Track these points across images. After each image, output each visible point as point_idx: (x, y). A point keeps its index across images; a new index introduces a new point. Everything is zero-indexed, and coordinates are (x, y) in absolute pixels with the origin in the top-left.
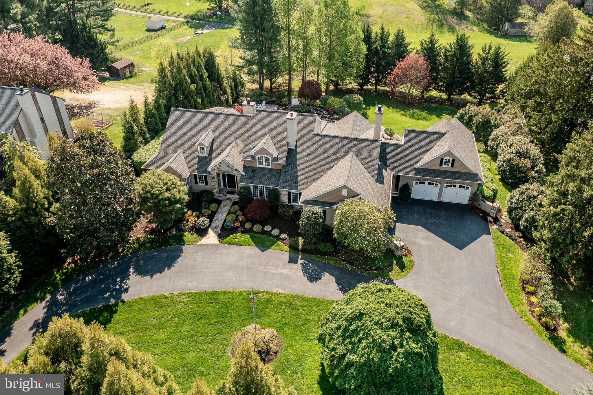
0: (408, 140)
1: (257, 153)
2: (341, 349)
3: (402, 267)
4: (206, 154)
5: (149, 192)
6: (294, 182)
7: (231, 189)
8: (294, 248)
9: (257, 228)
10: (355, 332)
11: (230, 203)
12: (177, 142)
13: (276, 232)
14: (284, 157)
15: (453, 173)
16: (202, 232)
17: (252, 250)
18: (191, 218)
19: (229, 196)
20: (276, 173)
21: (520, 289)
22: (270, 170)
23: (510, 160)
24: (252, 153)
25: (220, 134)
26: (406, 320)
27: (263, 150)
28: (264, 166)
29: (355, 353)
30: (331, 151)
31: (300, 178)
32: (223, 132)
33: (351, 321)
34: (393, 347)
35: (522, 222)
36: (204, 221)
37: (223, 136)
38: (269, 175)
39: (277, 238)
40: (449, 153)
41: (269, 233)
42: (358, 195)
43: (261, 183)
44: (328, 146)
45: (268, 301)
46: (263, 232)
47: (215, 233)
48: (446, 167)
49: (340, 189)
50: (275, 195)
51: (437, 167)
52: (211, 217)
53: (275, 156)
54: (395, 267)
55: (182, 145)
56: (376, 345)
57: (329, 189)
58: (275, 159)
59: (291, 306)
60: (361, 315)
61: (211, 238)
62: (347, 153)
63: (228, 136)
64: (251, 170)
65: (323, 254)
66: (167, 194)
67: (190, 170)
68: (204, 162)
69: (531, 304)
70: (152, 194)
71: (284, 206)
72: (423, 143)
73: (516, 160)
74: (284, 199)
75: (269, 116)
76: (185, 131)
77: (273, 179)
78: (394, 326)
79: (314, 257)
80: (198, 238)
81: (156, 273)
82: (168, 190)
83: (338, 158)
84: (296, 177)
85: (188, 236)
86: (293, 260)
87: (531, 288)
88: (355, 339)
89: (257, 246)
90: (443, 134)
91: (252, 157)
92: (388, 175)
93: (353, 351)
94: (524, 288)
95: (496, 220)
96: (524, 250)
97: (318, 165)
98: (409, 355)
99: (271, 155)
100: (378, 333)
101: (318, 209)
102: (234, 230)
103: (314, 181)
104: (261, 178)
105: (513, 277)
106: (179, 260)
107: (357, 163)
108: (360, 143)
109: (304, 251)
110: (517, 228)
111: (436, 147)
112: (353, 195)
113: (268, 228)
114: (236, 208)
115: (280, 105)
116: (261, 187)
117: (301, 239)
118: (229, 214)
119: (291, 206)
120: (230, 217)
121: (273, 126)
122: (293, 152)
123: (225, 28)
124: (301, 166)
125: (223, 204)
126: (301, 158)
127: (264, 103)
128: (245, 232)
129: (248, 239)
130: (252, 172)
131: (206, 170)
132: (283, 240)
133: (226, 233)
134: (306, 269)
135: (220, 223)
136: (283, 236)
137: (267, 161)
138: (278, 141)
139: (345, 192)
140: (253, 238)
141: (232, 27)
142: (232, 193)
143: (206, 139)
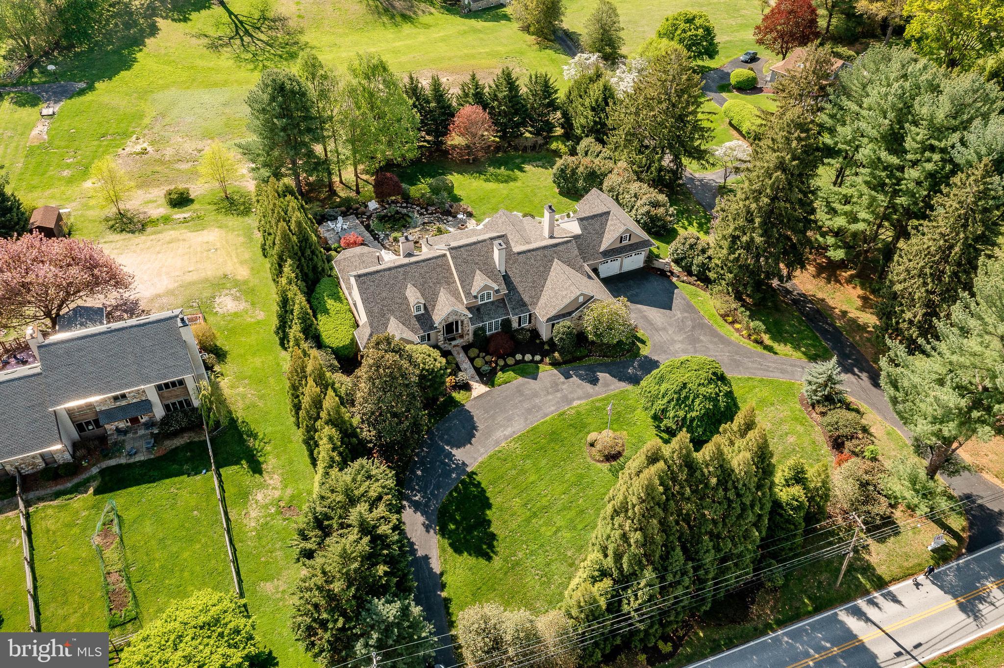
0: (583, 228)
1: (478, 293)
3: (643, 342)
4: (422, 311)
5: (423, 369)
6: (522, 305)
7: (450, 336)
8: (555, 364)
9: (510, 361)
11: (459, 349)
12: (382, 309)
13: (528, 357)
14: (504, 286)
15: (631, 245)
16: (466, 387)
17: (521, 382)
18: (451, 380)
19: (453, 343)
20: (502, 305)
21: (723, 322)
22: (492, 303)
23: (648, 212)
24: (473, 293)
25: (423, 285)
27: (486, 287)
28: (486, 301)
29: (693, 411)
30: (538, 265)
31: (526, 299)
32: (425, 282)
35: (694, 268)
36: (461, 376)
37: (426, 286)
38: (493, 307)
40: (627, 230)
41: (523, 361)
42: (592, 297)
43: (491, 318)
44: (532, 261)
45: (578, 414)
46: (518, 362)
47: (477, 382)
48: (625, 243)
49: (577, 298)
50: (507, 323)
51: (620, 245)
53: (496, 288)
55: (392, 312)
56: (706, 398)
57: (567, 301)
58: (497, 291)
59: (598, 409)
61: (479, 389)
62: (552, 261)
63: (431, 284)
64: (475, 310)
65: (580, 359)
67: (415, 333)
69: (737, 330)
70: (427, 371)
71: (517, 330)
72: (597, 227)
73: (653, 212)
74: (515, 325)
75: (467, 251)
76: (384, 295)
77: (501, 311)
79: (576, 364)
80: (468, 393)
81: (470, 439)
82: (435, 360)
83: (547, 269)
84: (522, 299)
85: (459, 396)
86: (565, 375)
87: (730, 319)
89: (523, 376)
90: (608, 213)
91: (476, 297)
92: (588, 268)
94: (726, 321)
95: (672, 273)
96: (704, 290)
97: (534, 282)
99: (492, 288)
102: (493, 372)
103: (538, 299)
104: (489, 314)
106: (475, 419)
107: (564, 266)
108: (558, 248)
109: (565, 362)
110: (690, 273)
111: (609, 227)
112: (588, 299)
113: (519, 357)
114: (474, 352)
115: (357, 215)
116: (492, 325)
117: (556, 354)
118: (472, 360)
119: (523, 329)
120: (479, 362)
121: (477, 259)
122: (506, 278)
123: (82, 92)
124: (520, 289)
125: (455, 353)
126: (516, 280)
127: (340, 218)
128: (504, 369)
129: (510, 374)
130: (477, 311)
131: (432, 327)
132: (541, 361)
133: (487, 378)
134: (580, 377)
135: (472, 371)
136: (538, 358)
137: (489, 295)
138: (490, 272)
139: (581, 299)
140: (513, 371)
141: (91, 88)
142: (454, 339)
143: (414, 296)
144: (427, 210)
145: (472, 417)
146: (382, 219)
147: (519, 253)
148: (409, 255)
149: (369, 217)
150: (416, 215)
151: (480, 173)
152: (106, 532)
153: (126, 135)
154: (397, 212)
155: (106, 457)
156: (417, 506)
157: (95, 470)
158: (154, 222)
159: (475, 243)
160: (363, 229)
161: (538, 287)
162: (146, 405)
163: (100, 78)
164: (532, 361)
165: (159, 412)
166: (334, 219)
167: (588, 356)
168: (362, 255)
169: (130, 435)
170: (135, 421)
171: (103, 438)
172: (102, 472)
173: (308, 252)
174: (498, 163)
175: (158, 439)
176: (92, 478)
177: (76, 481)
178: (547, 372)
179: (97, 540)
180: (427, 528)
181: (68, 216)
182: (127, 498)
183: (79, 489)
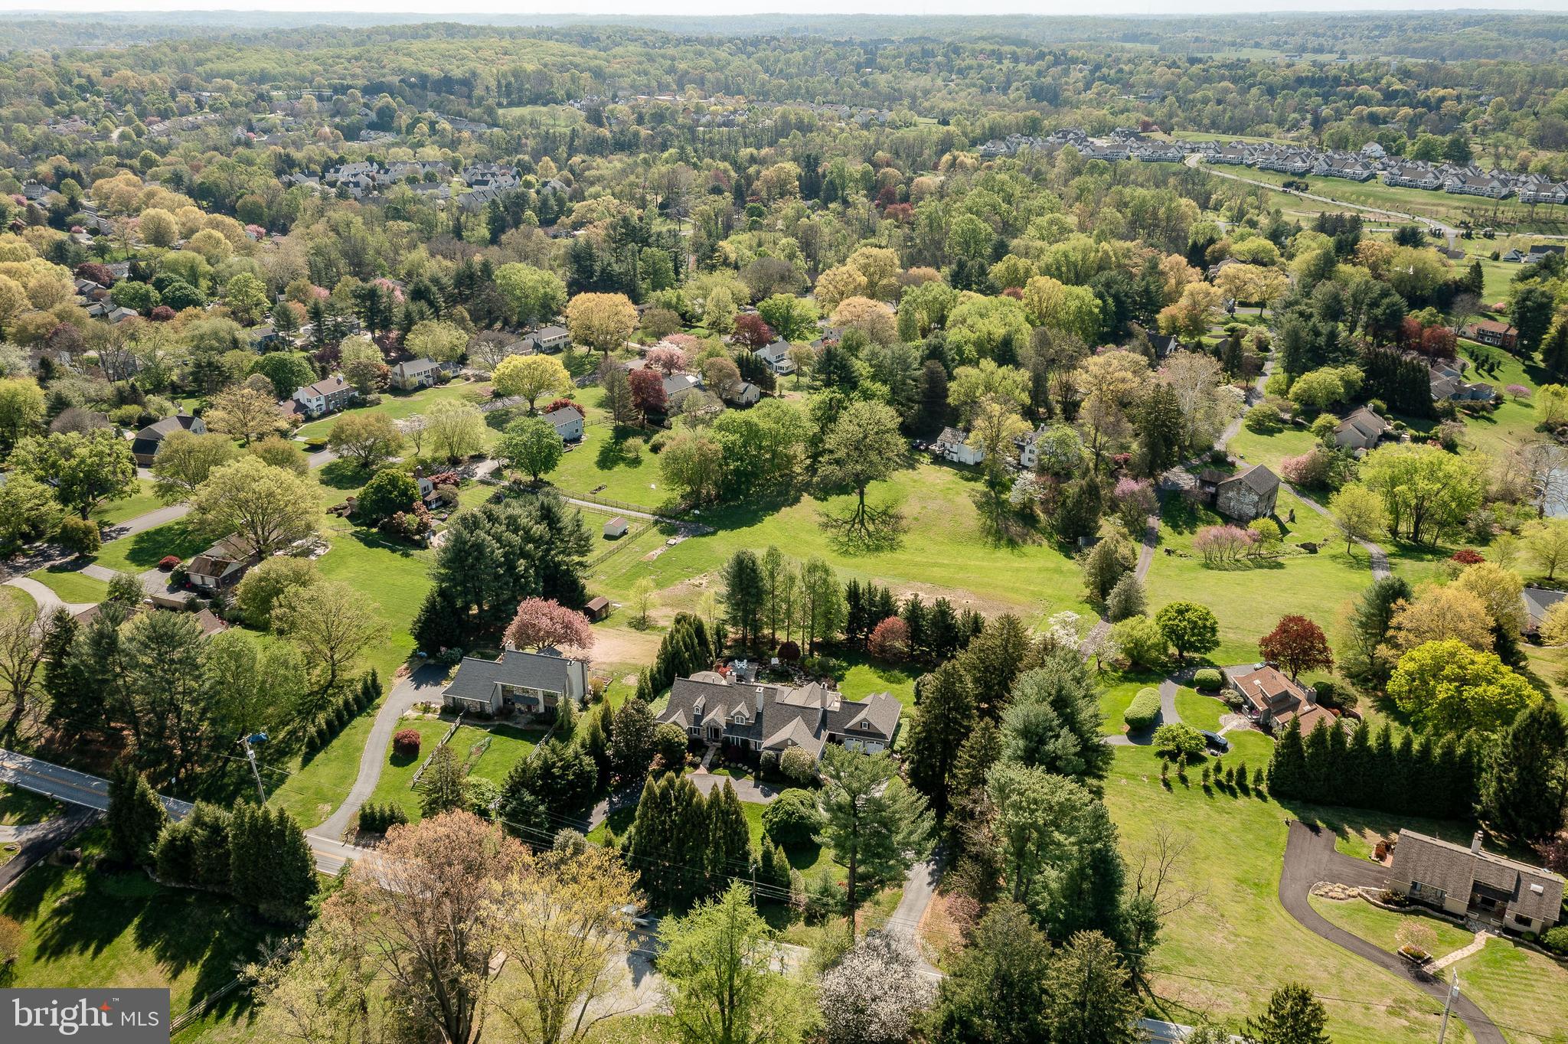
1: (735, 714)
4: (700, 713)
6: (759, 735)
8: (757, 778)
9: (733, 765)
11: (715, 748)
12: (679, 703)
13: (744, 767)
14: (754, 718)
15: (870, 733)
16: (696, 766)
17: (729, 778)
18: (689, 757)
19: (714, 743)
20: (747, 729)
22: (744, 726)
24: (732, 714)
25: (710, 700)
27: (739, 713)
28: (740, 724)
30: (785, 715)
31: (764, 732)
32: (712, 698)
36: (698, 759)
37: (712, 700)
38: (743, 729)
39: (746, 772)
40: (865, 719)
41: (741, 769)
42: (799, 745)
43: (737, 735)
44: (784, 711)
46: (736, 768)
47: (705, 767)
48: (865, 729)
49: (787, 740)
50: (746, 743)
51: (858, 728)
52: (702, 757)
55: (682, 704)
56: (786, 812)
57: (782, 741)
58: (748, 719)
61: (702, 770)
62: (798, 716)
63: (716, 701)
67: (689, 724)
68: (698, 719)
72: (852, 711)
74: (753, 747)
75: (745, 688)
76: (685, 695)
77: (746, 733)
79: (769, 784)
80: (694, 770)
83: (790, 719)
84: (761, 731)
85: (687, 767)
86: (756, 786)
89: (733, 775)
90: (867, 705)
91: (732, 717)
92: (825, 733)
97: (776, 723)
99: (745, 716)
101: (771, 752)
102: (717, 766)
103: (772, 735)
104: (737, 732)
107: (802, 723)
108: (808, 710)
109: (763, 780)
111: (860, 714)
112: (794, 744)
113: (740, 765)
114: (719, 751)
115: (761, 663)
116: (737, 738)
117: (762, 774)
118: (714, 755)
119: (754, 749)
120: (716, 758)
122: (759, 715)
123: (707, 534)
124: (764, 724)
125: (708, 748)
126: (765, 719)
127: (745, 660)
128: (725, 767)
129: (727, 771)
130: (731, 727)
131: (701, 725)
132: (750, 773)
133: (712, 767)
134: (762, 791)
135: (708, 761)
136: (749, 771)
137: (742, 720)
138: (751, 706)
139: (789, 742)
140: (730, 771)
141: (714, 533)
143: (700, 702)
146: (773, 672)
147: (778, 704)
150: (797, 677)
151: (885, 672)
152: (479, 749)
153: (701, 571)
154: (787, 671)
155: (507, 719)
157: (497, 723)
158: (654, 628)
161: (777, 728)
162: (537, 701)
163: (725, 527)
165: (541, 709)
166: (741, 659)
167: (780, 782)
169: (523, 714)
170: (529, 707)
171: (511, 711)
172: (499, 725)
174: (905, 669)
175: (532, 722)
176: (493, 725)
177: (486, 723)
178: (748, 780)
179: (474, 750)
180: (605, 812)
181: (616, 608)
182: (499, 740)
183: (485, 727)
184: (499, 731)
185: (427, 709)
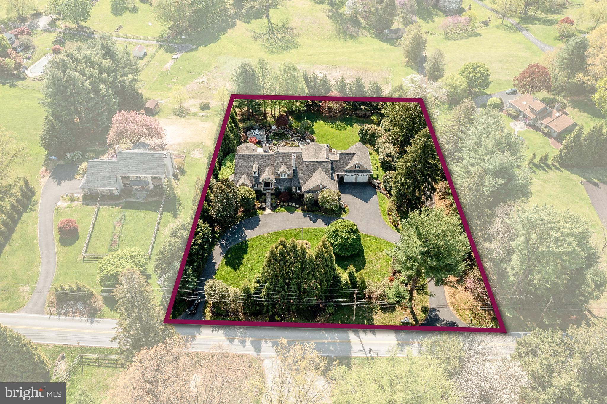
0: (341, 158)
1: (281, 173)
2: (332, 241)
3: (345, 212)
4: (257, 175)
6: (298, 183)
7: (268, 188)
8: (303, 210)
9: (286, 204)
10: (336, 235)
11: (270, 194)
12: (241, 170)
13: (294, 205)
14: (292, 173)
15: (360, 170)
16: (264, 209)
17: (286, 214)
18: (258, 204)
19: (268, 191)
20: (291, 180)
21: (387, 214)
22: (286, 179)
23: (383, 158)
24: (279, 173)
25: (260, 165)
26: (351, 229)
27: (284, 172)
28: (284, 178)
30: (311, 168)
31: (301, 181)
32: (262, 164)
33: (334, 232)
34: (348, 238)
35: (388, 187)
36: (262, 204)
38: (286, 181)
40: (358, 163)
41: (291, 206)
42: (326, 187)
43: (284, 185)
44: (309, 166)
45: (300, 231)
46: (289, 205)
47: (269, 208)
48: (357, 169)
49: (319, 186)
50: (290, 189)
51: (354, 169)
52: (265, 201)
53: (289, 173)
54: (343, 212)
55: (245, 172)
56: (343, 238)
57: (314, 186)
58: (288, 175)
59: (309, 232)
60: (337, 230)
61: (268, 211)
62: (318, 168)
63: (264, 165)
65: (315, 211)
66: (251, 196)
67: (251, 183)
68: (257, 179)
69: (390, 219)
71: (294, 193)
72: (347, 159)
73: (386, 158)
74: (294, 190)
75: (282, 155)
76: (244, 165)
77: (289, 183)
78: (347, 232)
79: (312, 213)
80: (263, 212)
81: (254, 228)
82: (250, 194)
83: (314, 171)
84: (299, 181)
85: (259, 212)
86: (305, 216)
87: (390, 213)
88: (336, 238)
89: (288, 211)
90: (355, 154)
91: (279, 175)
92: (335, 175)
93: (336, 241)
95: (379, 187)
96: (389, 199)
97: (306, 175)
98: (353, 239)
99: (286, 173)
100: (343, 234)
101: (310, 194)
102: (277, 206)
103: (306, 182)
104: (283, 183)
105: (385, 210)
107: (323, 172)
108: (322, 164)
109: (308, 211)
110: (386, 190)
111: (352, 160)
112: (324, 187)
113: (290, 203)
114: (274, 196)
115: (266, 130)
116: (284, 188)
117: (305, 207)
118: (271, 199)
119: (297, 193)
120: (273, 201)
121: (285, 159)
122: (295, 171)
123: (192, 50)
124: (300, 176)
125: (267, 195)
126: (299, 172)
127: (257, 130)
128: (281, 207)
129: (283, 209)
130: (278, 180)
131: (258, 182)
132: (298, 208)
133: (274, 208)
134: (310, 219)
135: (269, 204)
136: (297, 206)
137: (285, 176)
138: (288, 166)
139: (321, 187)
140: (285, 209)
141: (196, 49)
142: (269, 190)
143: (255, 168)
144: (296, 134)
145: (259, 221)
146: (275, 134)
147: (305, 162)
148: (266, 152)
149: (270, 132)
150: (290, 136)
151: (332, 123)
152: (119, 222)
153: (199, 73)
154: (283, 133)
155: (130, 197)
156: (222, 245)
157: (124, 201)
158: (190, 114)
159: (286, 153)
160: (265, 136)
161: (307, 178)
162: (147, 183)
163: (201, 45)
164: (295, 207)
165: (151, 187)
166: (255, 129)
167: (318, 211)
168: (248, 147)
169: (140, 192)
170: (143, 187)
171: (131, 190)
172: (126, 202)
173: (227, 141)
174: (342, 120)
175: (147, 196)
176: (122, 203)
177: (117, 202)
178: (299, 213)
179: (116, 223)
180: (221, 253)
181: (162, 105)
182: (130, 214)
183: (117, 205)
184: (128, 206)
185: (72, 199)
